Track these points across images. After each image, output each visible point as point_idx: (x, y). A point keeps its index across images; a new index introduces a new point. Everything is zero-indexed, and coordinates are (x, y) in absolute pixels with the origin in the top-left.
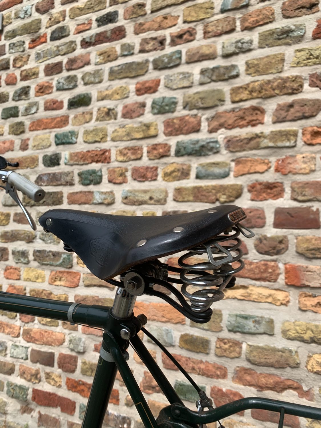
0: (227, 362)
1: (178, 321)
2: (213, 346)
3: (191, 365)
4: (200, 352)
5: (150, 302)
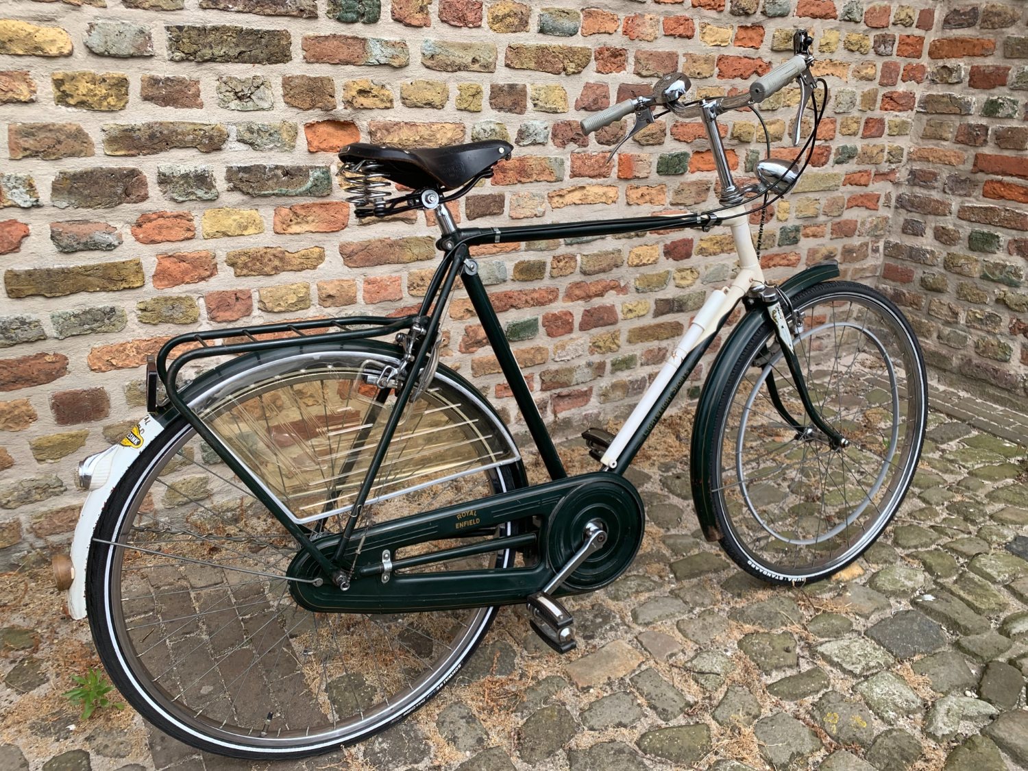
0: (560, 281)
2: (548, 267)
3: (523, 299)
4: (534, 279)
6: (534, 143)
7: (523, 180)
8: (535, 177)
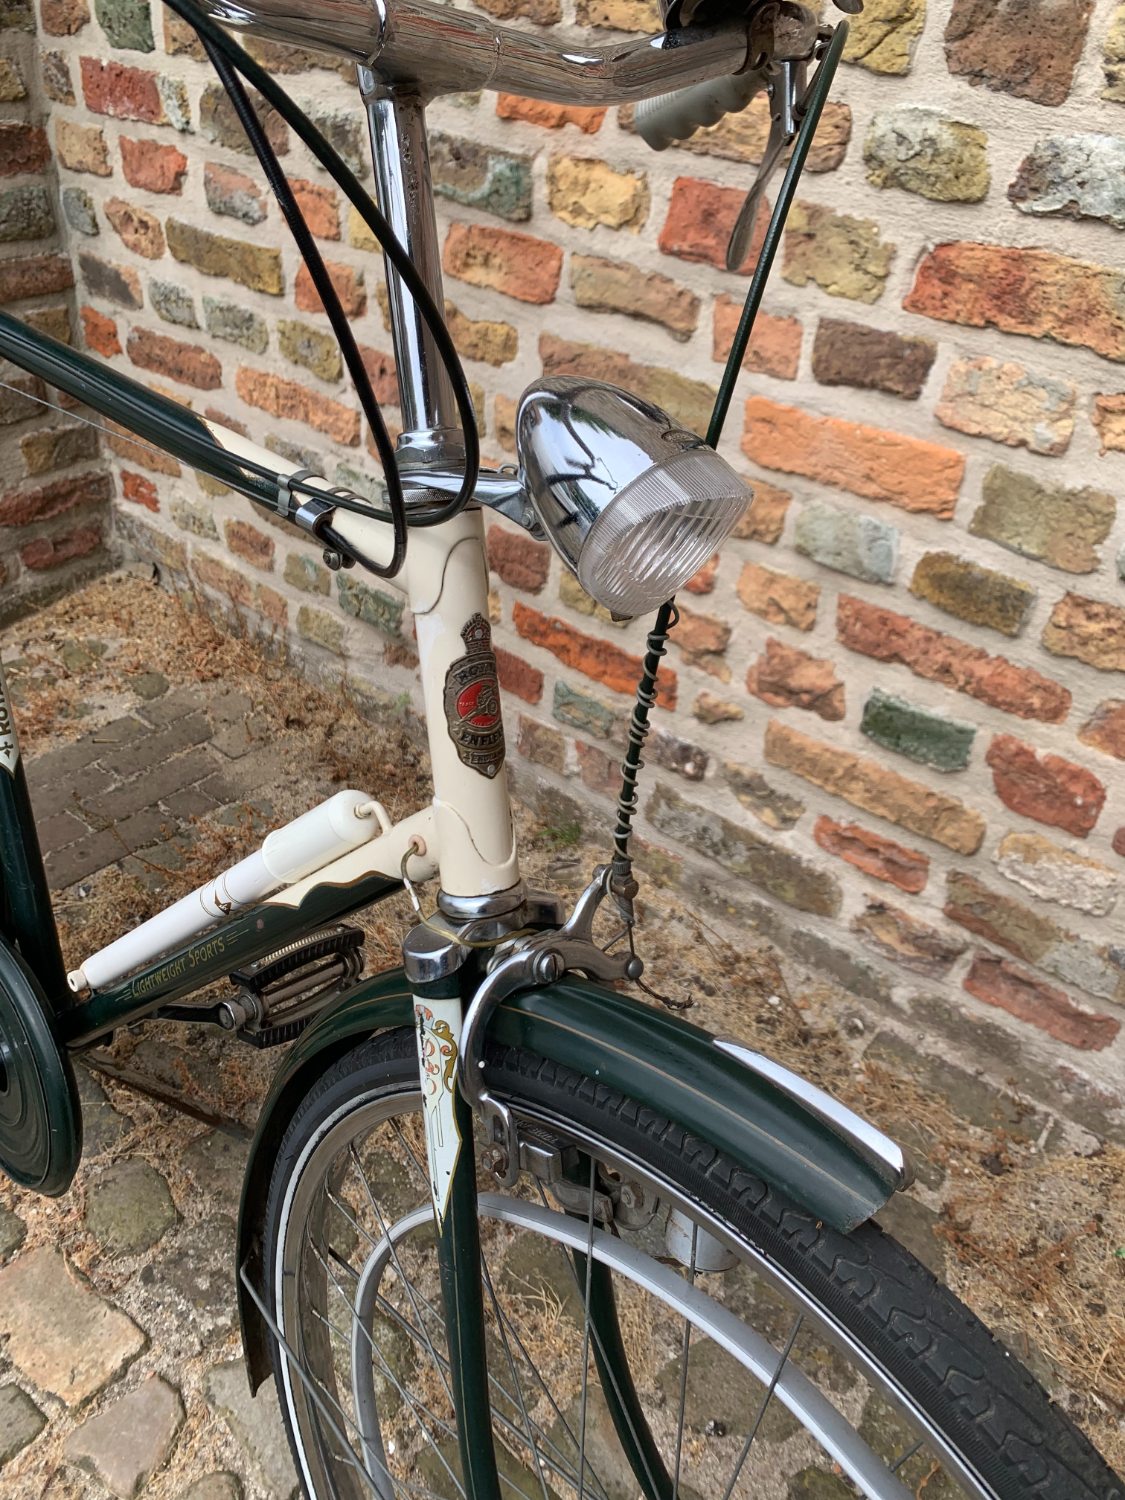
0: (1080, 677)
1: (925, 506)
2: (1041, 615)
3: (940, 658)
4: (984, 625)
5: (826, 414)
6: (1070, 213)
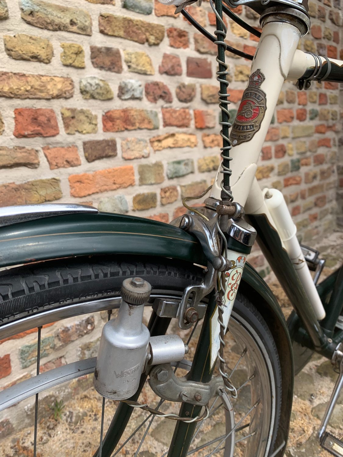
0: (168, 208)
2: (158, 197)
6: (133, 98)
7: (129, 127)
8: (137, 125)
